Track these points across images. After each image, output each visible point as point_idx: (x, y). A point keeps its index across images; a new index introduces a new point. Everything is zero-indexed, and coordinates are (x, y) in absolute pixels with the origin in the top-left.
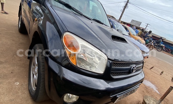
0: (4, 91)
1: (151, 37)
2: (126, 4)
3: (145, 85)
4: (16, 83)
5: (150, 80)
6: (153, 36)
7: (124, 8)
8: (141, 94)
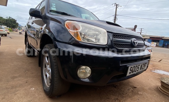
0: (22, 95)
1: (149, 39)
2: (115, 17)
3: (158, 74)
4: (31, 89)
5: (163, 69)
6: (150, 37)
7: (114, 20)
8: (157, 81)
